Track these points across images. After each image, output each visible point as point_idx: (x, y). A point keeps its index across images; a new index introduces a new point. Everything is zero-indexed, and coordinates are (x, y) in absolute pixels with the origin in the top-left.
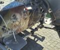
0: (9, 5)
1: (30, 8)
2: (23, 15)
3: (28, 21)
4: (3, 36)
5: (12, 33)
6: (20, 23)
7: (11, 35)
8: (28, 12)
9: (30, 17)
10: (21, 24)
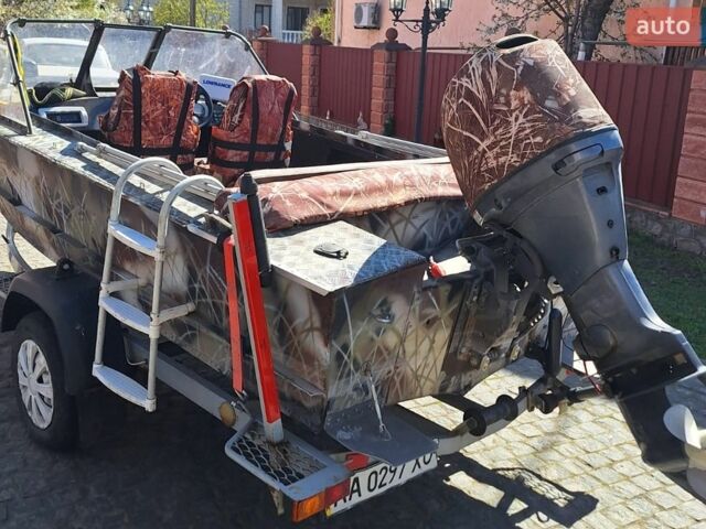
0: (368, 262)
1: (456, 265)
2: (417, 303)
3: (442, 336)
4: (332, 393)
5: (366, 389)
6: (402, 341)
7: (357, 399)
8: (445, 290)
9: (456, 316)
10: (410, 346)
